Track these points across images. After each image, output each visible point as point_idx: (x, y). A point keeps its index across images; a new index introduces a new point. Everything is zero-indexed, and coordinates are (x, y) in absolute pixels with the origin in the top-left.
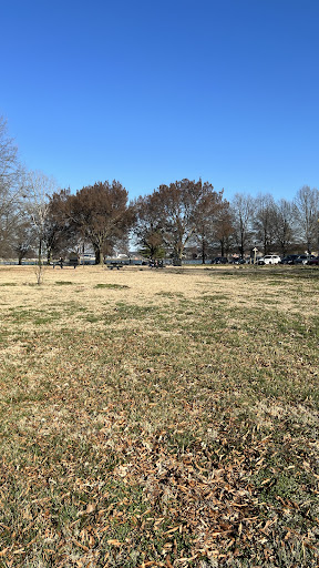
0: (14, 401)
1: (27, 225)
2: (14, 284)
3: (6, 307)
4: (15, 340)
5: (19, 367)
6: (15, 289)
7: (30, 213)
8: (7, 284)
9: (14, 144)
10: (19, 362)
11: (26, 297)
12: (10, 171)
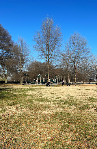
0: (94, 126)
1: (92, 72)
2: (89, 90)
3: (88, 96)
4: (92, 107)
5: (94, 116)
6: (90, 91)
7: (93, 68)
8: (87, 90)
9: (90, 48)
10: (94, 114)
11: (94, 94)
12: (88, 56)
